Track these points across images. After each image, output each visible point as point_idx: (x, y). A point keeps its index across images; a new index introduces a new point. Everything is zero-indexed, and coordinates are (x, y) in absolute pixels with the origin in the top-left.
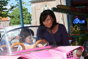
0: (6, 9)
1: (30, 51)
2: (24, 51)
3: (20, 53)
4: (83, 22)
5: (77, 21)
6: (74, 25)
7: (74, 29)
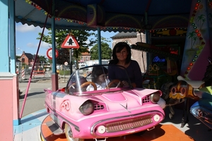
0: (85, 44)
1: (101, 93)
2: (96, 92)
3: (90, 94)
4: (164, 60)
5: (157, 59)
6: (153, 63)
7: (153, 68)
